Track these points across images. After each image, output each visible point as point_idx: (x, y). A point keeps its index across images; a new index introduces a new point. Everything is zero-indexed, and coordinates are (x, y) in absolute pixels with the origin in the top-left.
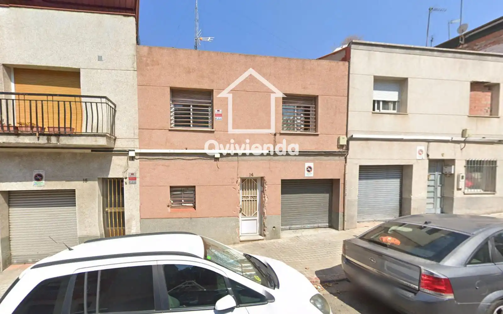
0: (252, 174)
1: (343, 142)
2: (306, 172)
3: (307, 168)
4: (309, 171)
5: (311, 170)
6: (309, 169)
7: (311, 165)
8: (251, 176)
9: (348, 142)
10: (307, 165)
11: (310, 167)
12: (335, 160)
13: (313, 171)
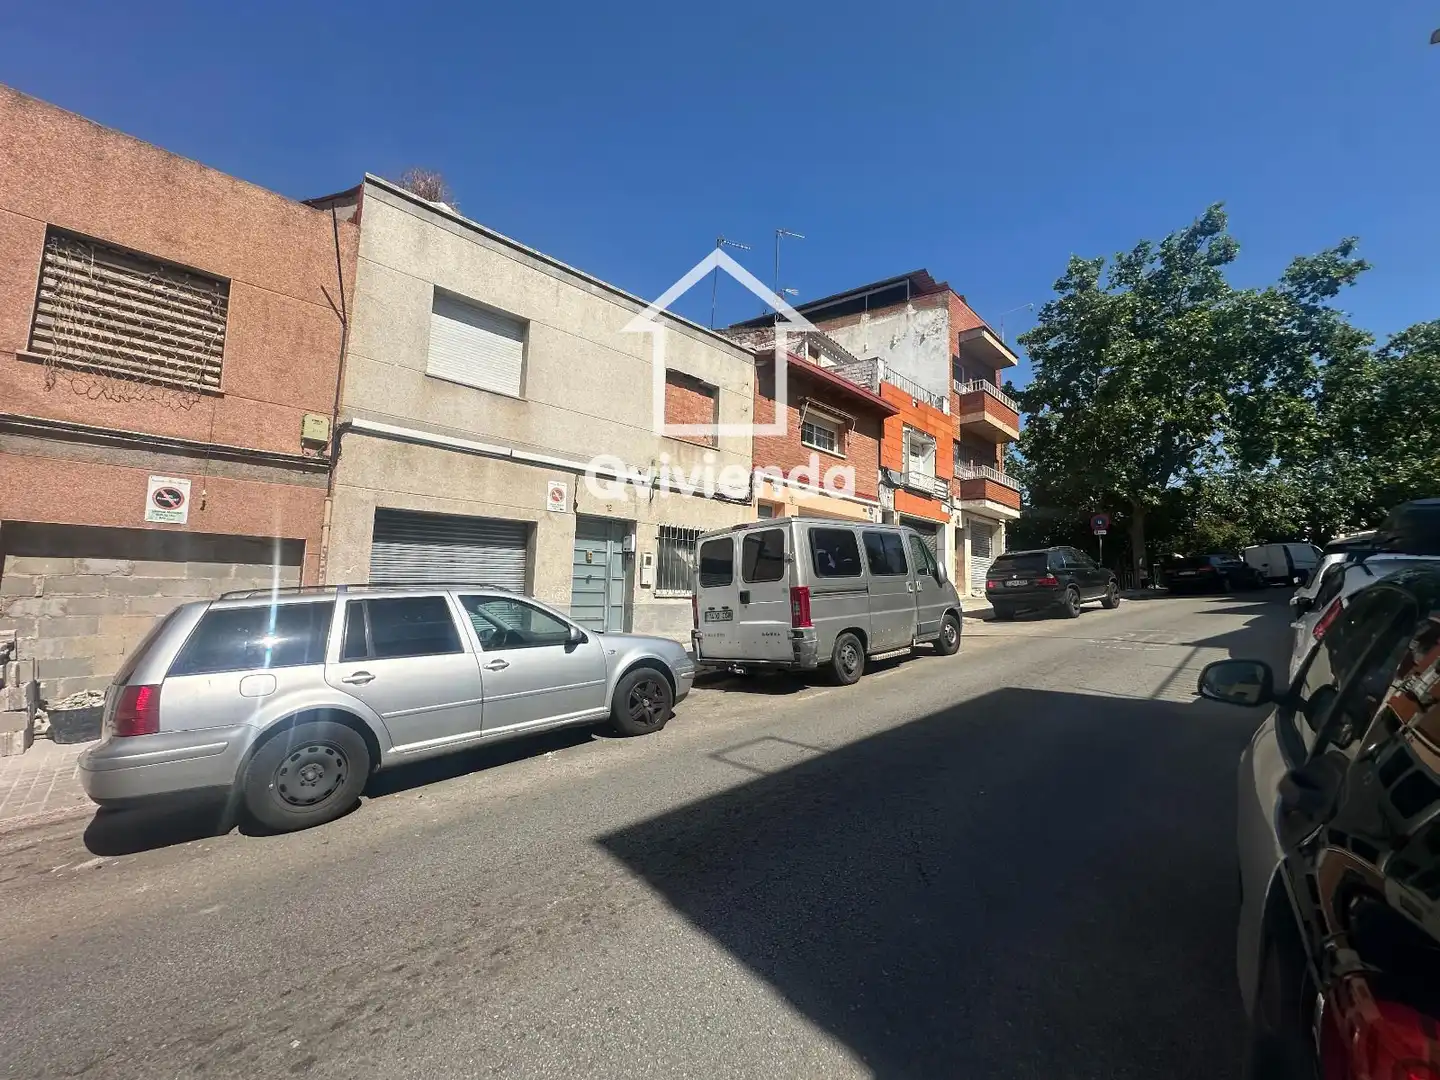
1: (320, 430)
2: (151, 506)
3: (158, 495)
4: (167, 505)
5: (177, 503)
6: (168, 498)
7: (184, 487)
10: (156, 483)
11: (173, 494)
12: (288, 482)
13: (184, 508)
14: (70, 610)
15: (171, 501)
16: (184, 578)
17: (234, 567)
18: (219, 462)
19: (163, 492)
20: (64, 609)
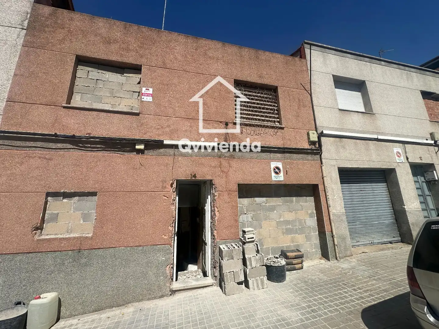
0: (195, 175)
2: (273, 174)
3: (274, 169)
4: (276, 173)
5: (280, 172)
6: (277, 170)
7: (280, 165)
8: (194, 178)
9: (319, 138)
10: (273, 165)
11: (278, 168)
12: (308, 160)
13: (282, 174)
14: (254, 219)
15: (278, 171)
16: (281, 204)
17: (294, 198)
18: (288, 154)
19: (275, 168)
20: (252, 219)
